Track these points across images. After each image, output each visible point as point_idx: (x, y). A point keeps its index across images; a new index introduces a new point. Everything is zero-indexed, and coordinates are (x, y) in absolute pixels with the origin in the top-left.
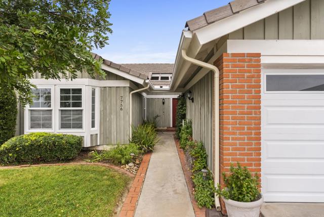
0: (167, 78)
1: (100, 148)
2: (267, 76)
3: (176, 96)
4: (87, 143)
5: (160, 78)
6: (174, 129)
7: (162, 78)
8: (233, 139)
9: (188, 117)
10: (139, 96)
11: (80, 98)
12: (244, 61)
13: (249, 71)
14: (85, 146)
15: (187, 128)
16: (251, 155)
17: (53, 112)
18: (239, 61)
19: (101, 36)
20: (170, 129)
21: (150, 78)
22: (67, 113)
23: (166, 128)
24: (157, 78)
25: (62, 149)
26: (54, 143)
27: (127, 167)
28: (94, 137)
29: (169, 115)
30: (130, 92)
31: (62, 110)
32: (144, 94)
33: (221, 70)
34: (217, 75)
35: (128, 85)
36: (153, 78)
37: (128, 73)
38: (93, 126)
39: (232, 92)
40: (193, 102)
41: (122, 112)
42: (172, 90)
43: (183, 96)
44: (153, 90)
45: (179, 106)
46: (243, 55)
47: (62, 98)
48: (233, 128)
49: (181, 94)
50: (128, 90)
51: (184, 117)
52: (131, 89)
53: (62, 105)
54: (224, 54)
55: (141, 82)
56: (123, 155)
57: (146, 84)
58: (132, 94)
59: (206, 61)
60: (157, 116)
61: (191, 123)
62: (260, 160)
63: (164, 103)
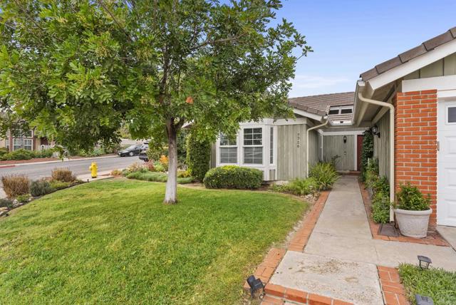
0: (350, 111)
1: (278, 183)
2: (449, 108)
3: (361, 132)
4: (266, 178)
5: (340, 112)
6: (359, 172)
7: (343, 112)
8: (406, 165)
9: (375, 155)
10: (315, 133)
11: (260, 136)
12: (419, 98)
13: (425, 107)
14: (265, 180)
15: (373, 166)
16: (426, 178)
17: (238, 149)
18: (413, 98)
19: (286, 84)
20: (353, 172)
21: (328, 112)
22: (249, 150)
23: (348, 171)
24: (336, 112)
25: (250, 179)
26: (244, 173)
27: (307, 197)
28: (272, 172)
29: (353, 155)
30: (307, 129)
31: (245, 148)
32: (320, 131)
33: (395, 107)
34: (392, 112)
35: (305, 122)
36: (331, 112)
37: (305, 111)
38: (271, 162)
39: (406, 125)
40: (379, 137)
41: (299, 149)
42: (355, 125)
43: (370, 131)
44: (331, 126)
45: (364, 143)
46: (418, 93)
47: (245, 136)
48: (406, 156)
49: (367, 129)
50: (305, 127)
51: (371, 155)
52: (308, 127)
53: (246, 143)
54: (398, 94)
55: (319, 118)
56: (302, 188)
57: (324, 120)
58: (309, 131)
59: (385, 101)
60: (337, 157)
61: (378, 161)
62: (436, 184)
63: (345, 141)
